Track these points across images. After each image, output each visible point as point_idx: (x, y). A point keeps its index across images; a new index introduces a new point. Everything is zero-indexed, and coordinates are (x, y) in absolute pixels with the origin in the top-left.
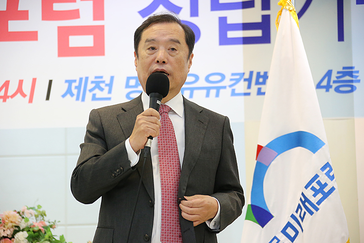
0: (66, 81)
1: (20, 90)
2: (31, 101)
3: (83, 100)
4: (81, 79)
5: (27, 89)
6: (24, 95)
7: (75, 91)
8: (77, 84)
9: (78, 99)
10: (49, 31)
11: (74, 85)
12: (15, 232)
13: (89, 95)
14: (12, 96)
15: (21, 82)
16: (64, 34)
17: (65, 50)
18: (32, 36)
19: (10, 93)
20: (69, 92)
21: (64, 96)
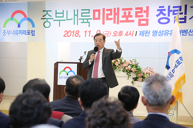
0: (140, 32)
1: (130, 34)
2: (132, 36)
3: (143, 36)
4: (143, 31)
5: (132, 33)
6: (131, 35)
7: (142, 34)
8: (142, 32)
9: (142, 36)
10: (137, 20)
11: (141, 32)
12: (129, 65)
13: (145, 35)
14: (129, 35)
15: (130, 31)
16: (140, 21)
17: (140, 24)
18: (133, 21)
19: (128, 34)
20: (140, 34)
21: (139, 35)
